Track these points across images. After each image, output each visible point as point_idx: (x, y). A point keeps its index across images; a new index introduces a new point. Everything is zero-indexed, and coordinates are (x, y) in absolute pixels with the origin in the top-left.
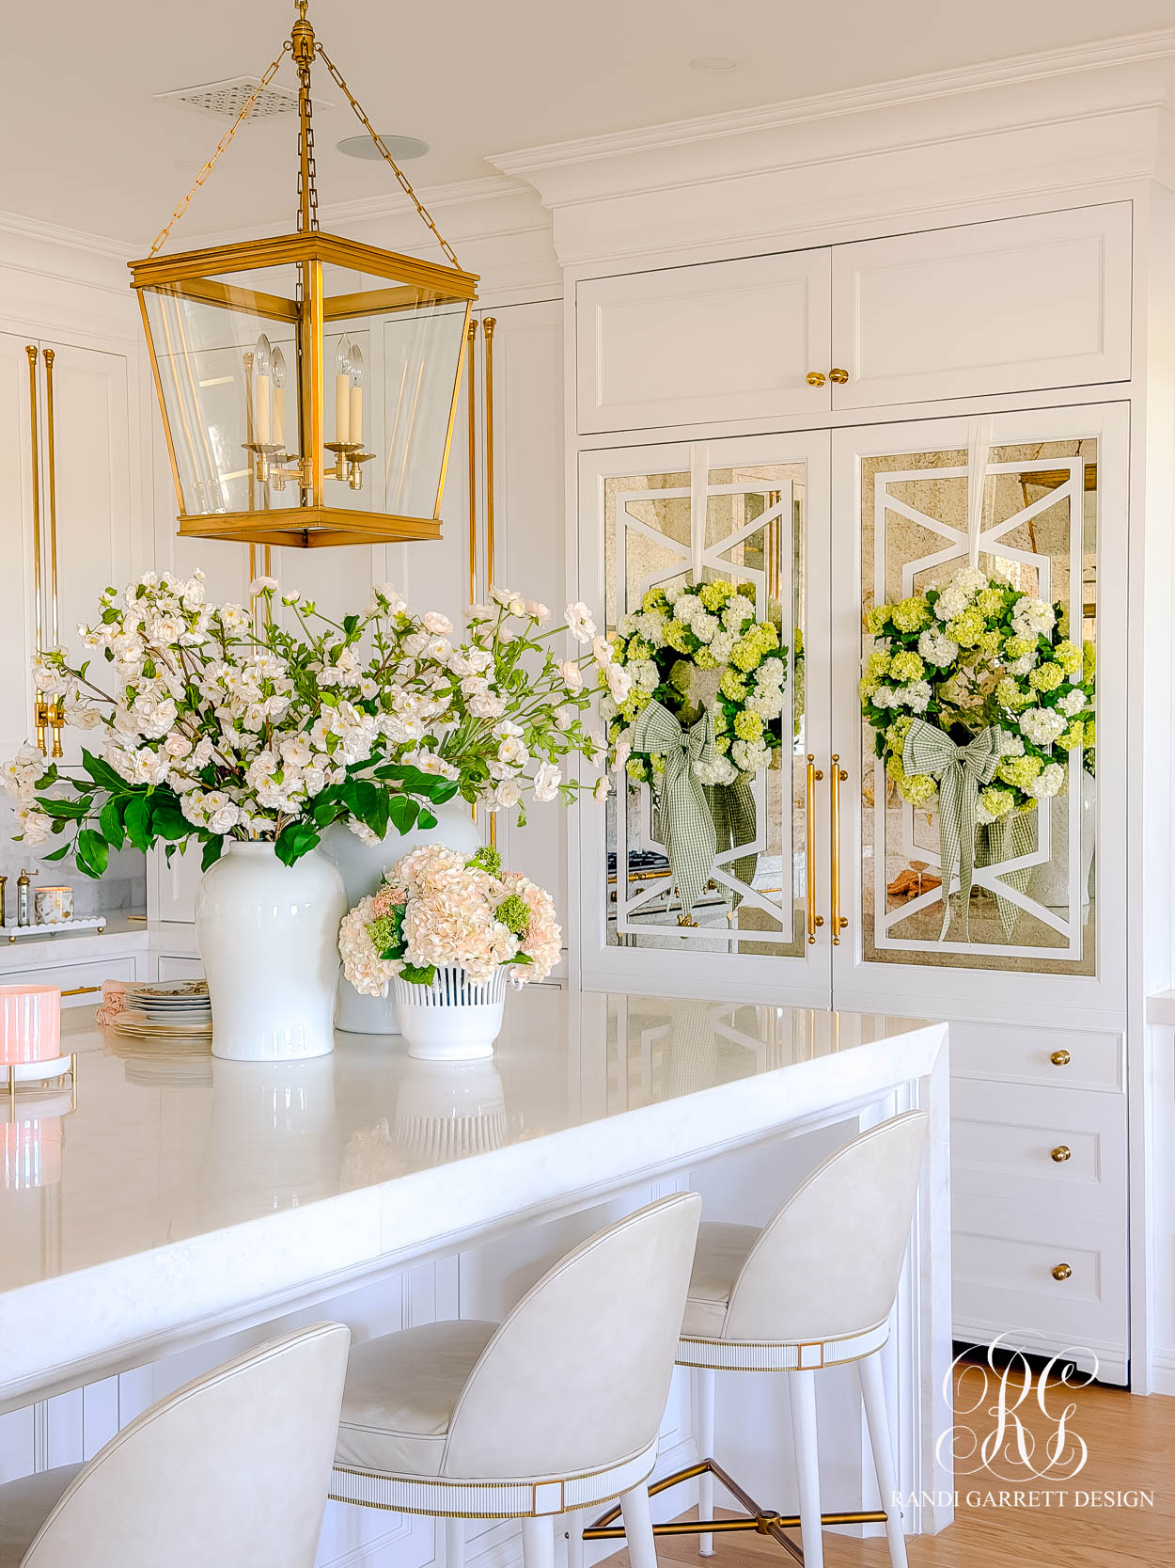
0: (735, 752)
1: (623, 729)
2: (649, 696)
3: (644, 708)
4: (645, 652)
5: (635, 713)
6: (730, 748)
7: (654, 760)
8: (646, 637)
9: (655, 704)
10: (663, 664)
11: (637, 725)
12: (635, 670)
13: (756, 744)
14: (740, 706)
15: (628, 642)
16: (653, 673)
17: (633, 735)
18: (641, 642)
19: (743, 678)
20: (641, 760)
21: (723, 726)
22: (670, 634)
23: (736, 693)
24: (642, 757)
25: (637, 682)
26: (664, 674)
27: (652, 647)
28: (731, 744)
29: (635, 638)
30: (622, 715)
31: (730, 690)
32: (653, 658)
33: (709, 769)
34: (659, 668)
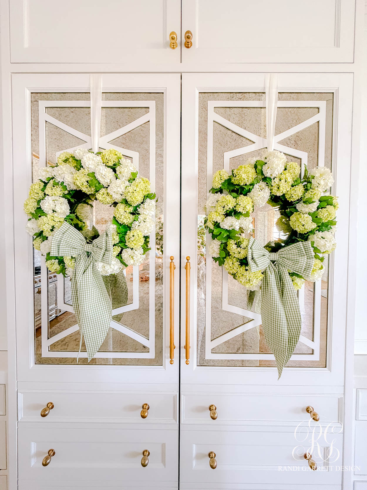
0: (125, 255)
1: (43, 241)
2: (62, 220)
3: (59, 227)
4: (59, 191)
5: (52, 230)
6: (121, 253)
7: (67, 261)
8: (59, 179)
9: (67, 225)
10: (72, 200)
11: (53, 238)
12: (51, 202)
13: (139, 251)
14: (128, 228)
15: (46, 184)
16: (66, 206)
17: (50, 245)
18: (56, 184)
19: (131, 209)
20: (57, 261)
21: (117, 239)
22: (78, 178)
23: (126, 218)
24: (58, 259)
25: (54, 211)
26: (73, 207)
27: (65, 188)
28: (122, 250)
29: (51, 181)
30: (42, 232)
31: (123, 217)
32: (64, 196)
33: (107, 267)
34: (69, 202)
